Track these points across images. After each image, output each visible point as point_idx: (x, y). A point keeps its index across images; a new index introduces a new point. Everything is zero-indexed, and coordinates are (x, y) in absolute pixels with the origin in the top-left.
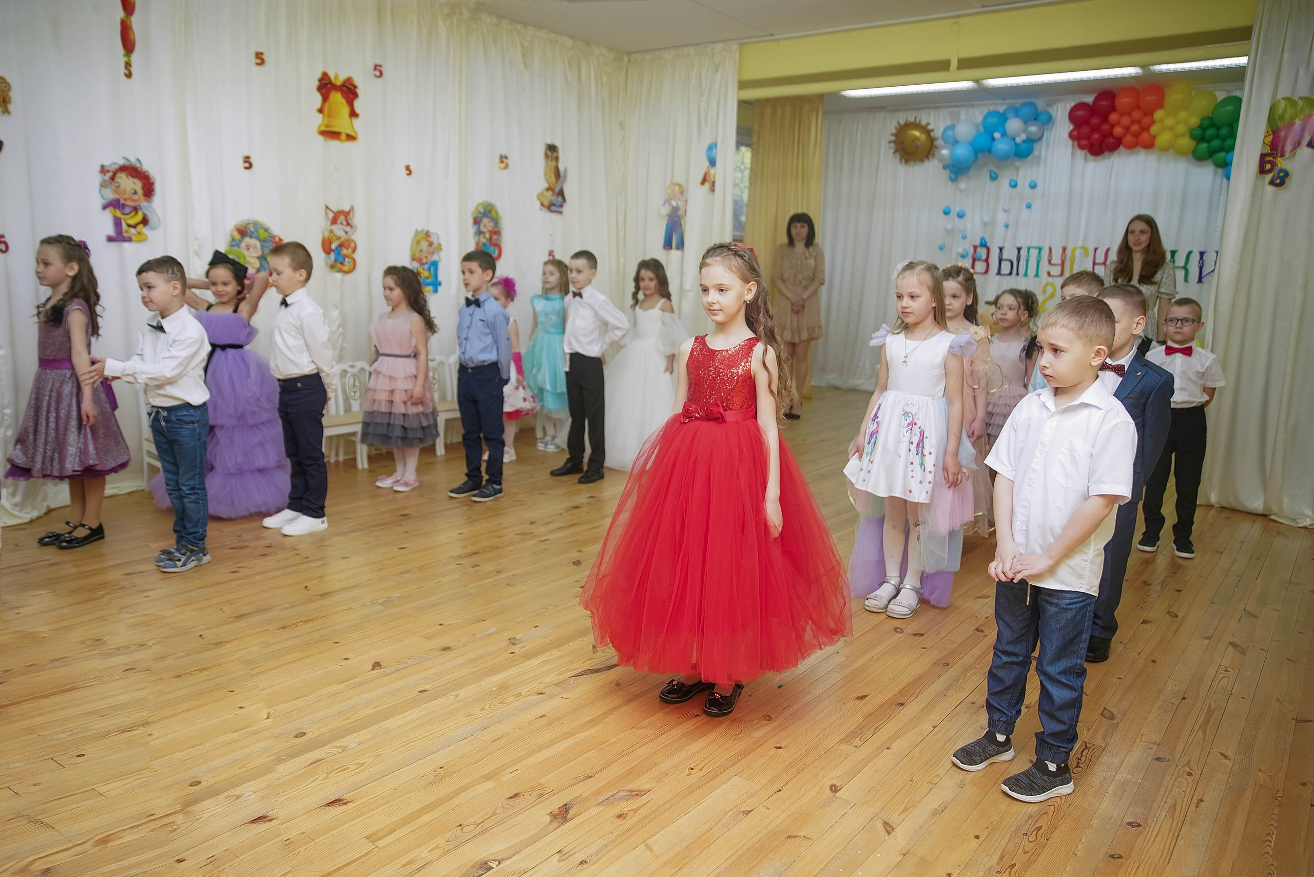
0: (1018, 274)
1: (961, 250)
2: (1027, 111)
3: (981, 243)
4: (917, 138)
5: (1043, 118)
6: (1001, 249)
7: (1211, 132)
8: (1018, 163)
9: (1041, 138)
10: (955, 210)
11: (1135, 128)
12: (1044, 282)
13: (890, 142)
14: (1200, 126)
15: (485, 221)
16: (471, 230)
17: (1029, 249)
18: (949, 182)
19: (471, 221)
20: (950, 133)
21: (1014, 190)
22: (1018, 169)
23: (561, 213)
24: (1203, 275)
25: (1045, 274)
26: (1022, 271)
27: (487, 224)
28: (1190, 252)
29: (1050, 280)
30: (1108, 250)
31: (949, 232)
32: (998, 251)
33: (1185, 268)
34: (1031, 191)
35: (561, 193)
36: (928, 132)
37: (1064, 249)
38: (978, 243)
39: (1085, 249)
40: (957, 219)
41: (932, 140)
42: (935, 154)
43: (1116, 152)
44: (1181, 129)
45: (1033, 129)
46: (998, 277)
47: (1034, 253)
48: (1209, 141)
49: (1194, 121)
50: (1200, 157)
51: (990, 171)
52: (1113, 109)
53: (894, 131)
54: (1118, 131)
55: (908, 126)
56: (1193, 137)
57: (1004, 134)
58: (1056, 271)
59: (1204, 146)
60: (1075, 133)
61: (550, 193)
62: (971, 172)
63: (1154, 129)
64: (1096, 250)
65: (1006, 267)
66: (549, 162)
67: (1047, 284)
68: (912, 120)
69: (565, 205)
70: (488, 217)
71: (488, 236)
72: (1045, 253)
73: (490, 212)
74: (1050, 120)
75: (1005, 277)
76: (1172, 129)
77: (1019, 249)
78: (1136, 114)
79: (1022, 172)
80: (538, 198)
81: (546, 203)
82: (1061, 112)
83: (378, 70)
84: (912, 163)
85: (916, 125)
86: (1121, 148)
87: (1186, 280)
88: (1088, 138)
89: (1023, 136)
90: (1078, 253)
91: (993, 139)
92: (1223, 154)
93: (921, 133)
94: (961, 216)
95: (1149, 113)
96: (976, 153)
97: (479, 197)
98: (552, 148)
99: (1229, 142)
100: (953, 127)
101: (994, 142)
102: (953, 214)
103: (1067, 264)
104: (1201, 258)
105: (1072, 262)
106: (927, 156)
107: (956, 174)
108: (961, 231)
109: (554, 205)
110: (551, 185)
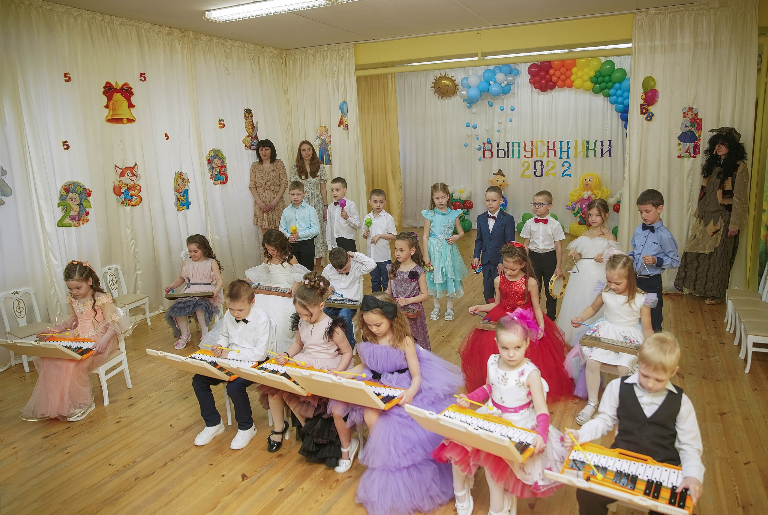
0: (508, 157)
1: (477, 146)
2: (506, 69)
4: (447, 85)
5: (515, 72)
6: (498, 144)
7: (600, 79)
8: (503, 97)
9: (514, 83)
10: (472, 124)
12: (523, 161)
13: (432, 87)
14: (595, 76)
15: (215, 160)
16: (207, 167)
17: (513, 143)
18: (467, 109)
19: (206, 162)
20: (465, 82)
21: (502, 112)
22: (503, 100)
24: (603, 153)
25: (523, 157)
26: (510, 155)
27: (217, 163)
28: (596, 141)
29: (526, 159)
30: (555, 141)
31: (469, 136)
32: (496, 145)
33: (594, 150)
34: (512, 112)
36: (453, 81)
37: (532, 142)
38: (486, 141)
39: (542, 142)
40: (473, 129)
41: (455, 85)
42: (458, 93)
43: (554, 90)
44: (586, 77)
45: (510, 78)
46: (498, 159)
47: (516, 145)
48: (600, 84)
49: (592, 74)
50: (596, 92)
51: (489, 102)
52: (551, 68)
53: (434, 81)
54: (554, 79)
55: (441, 78)
56: (592, 82)
57: (495, 82)
58: (529, 154)
59: (597, 86)
60: (532, 80)
61: (250, 138)
62: (479, 103)
63: (573, 78)
64: (548, 142)
65: (502, 154)
67: (525, 162)
68: (443, 75)
70: (216, 158)
71: (218, 169)
72: (522, 145)
73: (218, 155)
74: (518, 73)
75: (501, 159)
76: (581, 78)
77: (508, 143)
78: (563, 70)
79: (505, 101)
81: (248, 145)
82: (524, 69)
83: (143, 77)
84: (444, 98)
85: (446, 78)
86: (556, 87)
87: (595, 156)
88: (539, 83)
89: (506, 83)
91: (490, 85)
92: (607, 90)
93: (450, 82)
94: (475, 127)
95: (569, 69)
96: (481, 92)
97: (209, 147)
98: (248, 112)
99: (610, 84)
100: (466, 78)
101: (490, 86)
102: (471, 126)
103: (534, 150)
104: (602, 144)
105: (537, 149)
106: (453, 95)
107: (470, 104)
108: (476, 136)
109: (253, 145)
110: (250, 134)
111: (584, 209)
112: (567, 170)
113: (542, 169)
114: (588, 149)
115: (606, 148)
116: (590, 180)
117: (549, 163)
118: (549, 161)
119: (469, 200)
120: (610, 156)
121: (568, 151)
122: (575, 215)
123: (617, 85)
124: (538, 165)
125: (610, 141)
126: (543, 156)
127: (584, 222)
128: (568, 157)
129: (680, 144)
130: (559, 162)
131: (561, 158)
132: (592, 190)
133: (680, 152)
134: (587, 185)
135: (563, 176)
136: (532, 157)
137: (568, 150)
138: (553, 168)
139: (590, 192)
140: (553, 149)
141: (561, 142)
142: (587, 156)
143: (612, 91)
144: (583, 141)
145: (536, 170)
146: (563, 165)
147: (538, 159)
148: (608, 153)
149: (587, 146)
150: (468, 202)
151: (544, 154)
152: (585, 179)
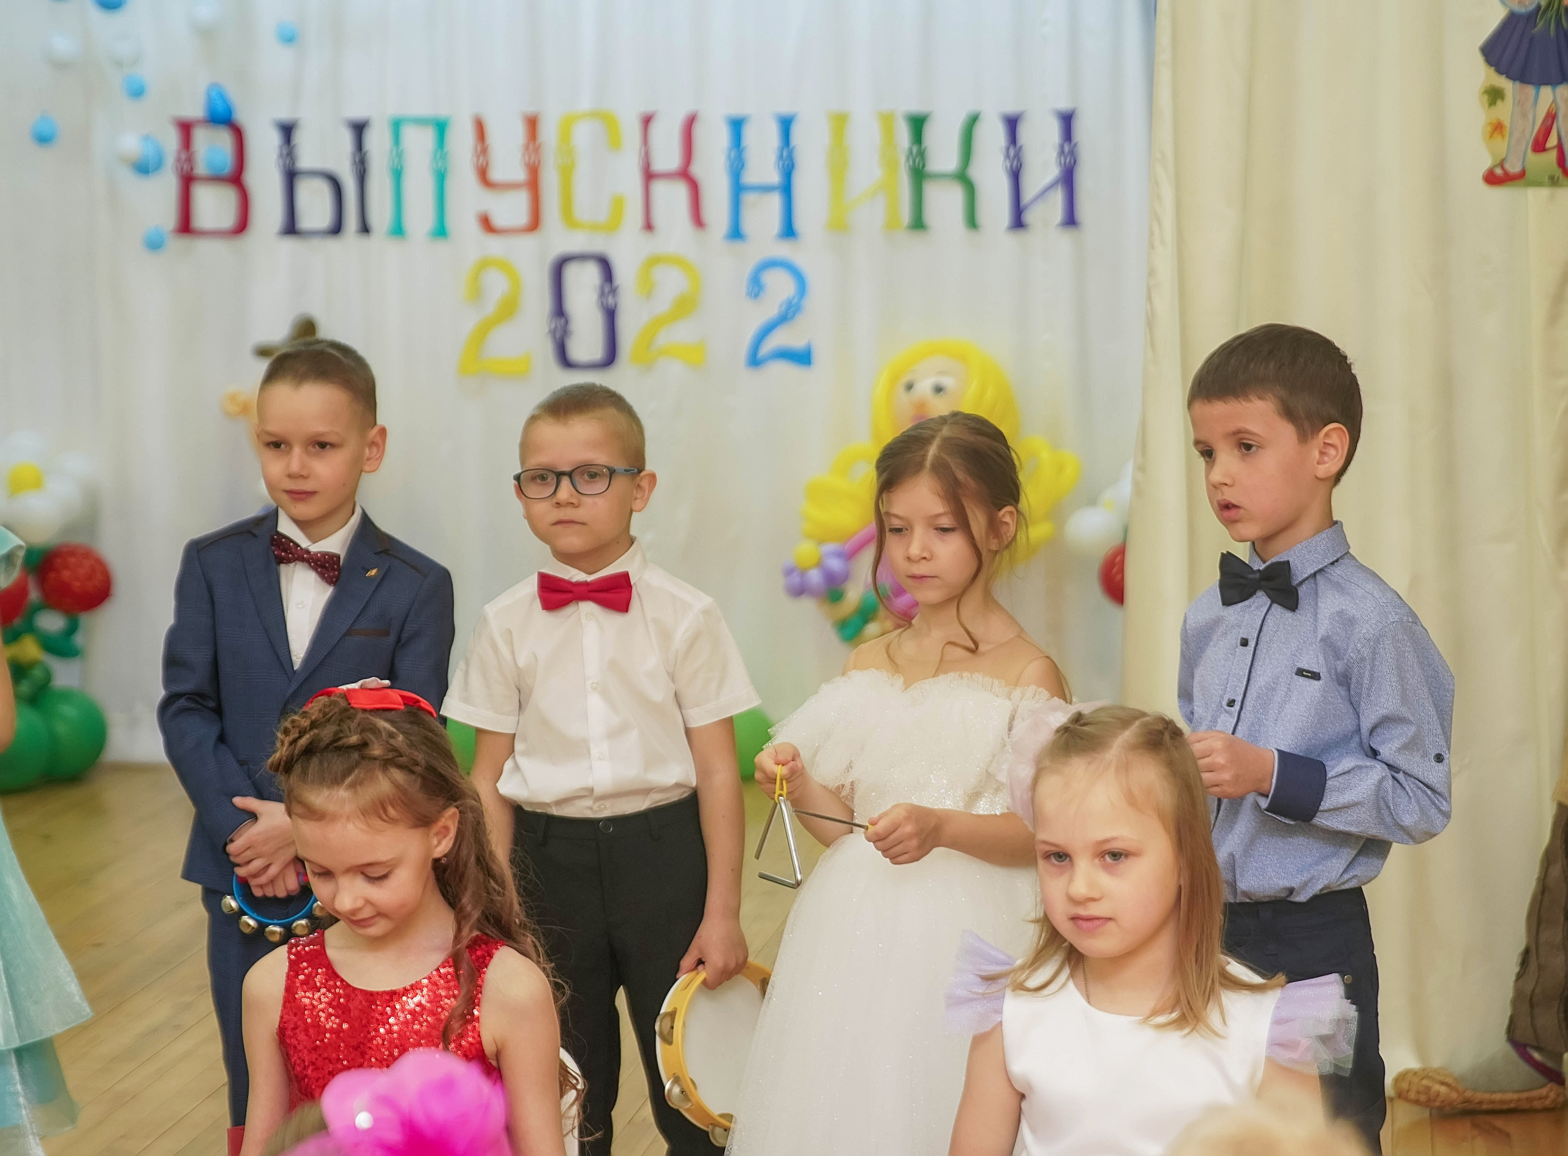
0: (365, 229)
1: (131, 144)
3: (209, 111)
6: (287, 130)
12: (472, 257)
17: (397, 126)
24: (1026, 200)
25: (473, 227)
26: (380, 213)
28: (974, 119)
29: (494, 245)
30: (691, 121)
31: (60, 66)
32: (274, 139)
33: (963, 178)
37: (532, 124)
38: (195, 110)
39: (605, 120)
40: (94, 12)
46: (289, 245)
47: (418, 143)
58: (511, 209)
64: (647, 121)
65: (315, 204)
67: (484, 264)
72: (462, 141)
75: (316, 243)
77: (359, 129)
87: (972, 221)
90: (584, 135)
103: (550, 180)
104: (1013, 139)
105: (567, 172)
108: (119, 64)
112: (783, 319)
113: (611, 315)
114: (919, 175)
115: (1042, 166)
116: (939, 389)
117: (658, 272)
118: (654, 261)
119: (75, 540)
120: (1071, 220)
121: (786, 189)
122: (847, 629)
124: (583, 286)
125: (1068, 119)
126: (612, 225)
128: (789, 231)
129: (1494, 95)
130: (726, 267)
131: (736, 233)
133: (1501, 145)
135: (755, 361)
136: (535, 223)
137: (788, 174)
138: (686, 306)
141: (737, 125)
142: (918, 223)
144: (886, 119)
145: (563, 321)
146: (756, 287)
147: (576, 243)
148: (1058, 197)
149: (911, 151)
150: (72, 560)
151: (618, 204)
152: (905, 379)
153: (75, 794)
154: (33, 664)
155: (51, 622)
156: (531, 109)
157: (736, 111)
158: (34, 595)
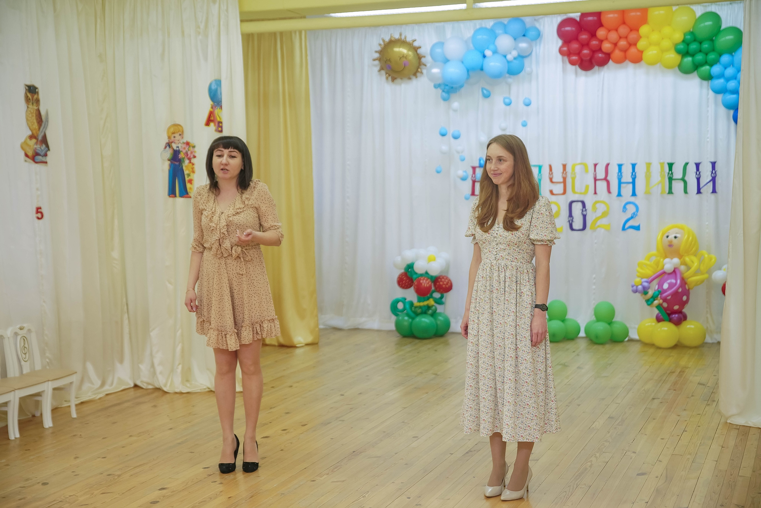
1: (461, 173)
2: (515, 27)
3: (480, 164)
4: (404, 56)
5: (532, 33)
7: (694, 46)
8: (510, 80)
9: (530, 54)
10: (451, 131)
11: (623, 43)
13: (374, 60)
14: (683, 41)
18: (442, 102)
20: (438, 50)
21: (508, 107)
22: (509, 85)
23: (46, 163)
24: (701, 186)
25: (548, 193)
28: (687, 164)
29: (553, 198)
30: (608, 165)
31: (443, 153)
33: (683, 180)
34: (525, 107)
35: (44, 141)
36: (416, 49)
37: (564, 166)
38: (477, 164)
39: (584, 165)
40: (452, 140)
41: (419, 57)
42: (424, 71)
43: (606, 67)
44: (667, 43)
45: (523, 45)
48: (693, 55)
49: (678, 37)
50: (685, 71)
51: (482, 89)
52: (601, 25)
53: (379, 48)
54: (606, 46)
55: (392, 43)
56: (678, 52)
57: (495, 52)
58: (558, 189)
59: (688, 60)
60: (565, 49)
61: (34, 141)
62: (463, 90)
63: (641, 45)
64: (595, 165)
66: (30, 106)
68: (397, 36)
69: (48, 153)
72: (546, 171)
74: (539, 35)
76: (658, 44)
78: (623, 30)
79: (514, 89)
80: (22, 148)
81: (31, 153)
82: (549, 27)
84: (398, 81)
85: (402, 42)
86: (611, 62)
87: (686, 192)
88: (579, 54)
89: (515, 53)
90: (578, 169)
91: (484, 56)
92: (707, 67)
93: (409, 50)
94: (456, 138)
95: (635, 29)
96: (468, 71)
98: (32, 90)
99: (712, 56)
100: (441, 44)
101: (486, 60)
102: (449, 136)
103: (569, 181)
104: (698, 169)
105: (573, 179)
106: (415, 74)
107: (448, 92)
108: (458, 152)
109: (37, 154)
110: (34, 132)
111: (665, 291)
112: (632, 218)
113: (584, 217)
114: (671, 179)
115: (706, 177)
116: (675, 237)
117: (598, 205)
118: (597, 202)
119: (443, 275)
120: (714, 191)
121: (634, 183)
122: (649, 302)
123: (725, 58)
124: (577, 208)
125: (714, 164)
126: (586, 193)
127: (666, 317)
128: (634, 194)
130: (617, 204)
131: (619, 195)
132: (680, 257)
134: (670, 246)
135: (624, 229)
136: (564, 193)
137: (634, 179)
138: (605, 214)
139: (676, 260)
140: (606, 179)
141: (620, 166)
142: (670, 192)
143: (716, 69)
144: (662, 164)
145: (572, 218)
146: (625, 209)
147: (576, 197)
148: (711, 184)
149: (669, 173)
150: (443, 280)
151: (587, 187)
152: (667, 235)
153: (442, 340)
154: (433, 306)
155: (437, 295)
156: (564, 163)
157: (620, 163)
158: (433, 288)
